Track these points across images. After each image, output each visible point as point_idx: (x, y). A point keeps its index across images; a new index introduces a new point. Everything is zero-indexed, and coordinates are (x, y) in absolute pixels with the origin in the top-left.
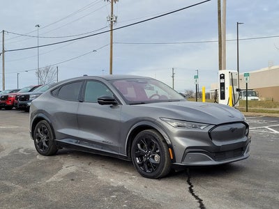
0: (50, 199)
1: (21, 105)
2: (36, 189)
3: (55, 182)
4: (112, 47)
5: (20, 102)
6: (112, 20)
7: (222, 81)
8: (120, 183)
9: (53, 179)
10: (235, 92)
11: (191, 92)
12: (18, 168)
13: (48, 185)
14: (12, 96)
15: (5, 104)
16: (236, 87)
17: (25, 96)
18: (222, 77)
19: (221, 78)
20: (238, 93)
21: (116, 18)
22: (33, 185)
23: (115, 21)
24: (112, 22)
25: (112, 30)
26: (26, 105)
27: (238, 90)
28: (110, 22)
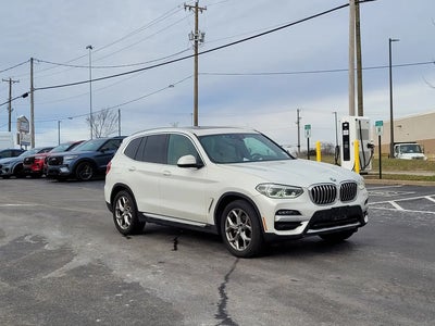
0: (38, 298)
1: (51, 171)
2: (25, 287)
3: (54, 279)
4: (196, 79)
5: (51, 167)
6: (197, 38)
7: (346, 132)
8: (137, 279)
9: (53, 274)
10: (366, 149)
11: (330, 146)
12: (14, 261)
13: (43, 282)
14: (41, 157)
15: (30, 169)
16: (365, 143)
17: (56, 158)
18: (346, 127)
19: (344, 128)
20: (370, 150)
21: (203, 35)
22: (24, 282)
23: (201, 41)
24: (196, 42)
25: (196, 55)
26: (58, 171)
27: (369, 146)
28: (193, 42)
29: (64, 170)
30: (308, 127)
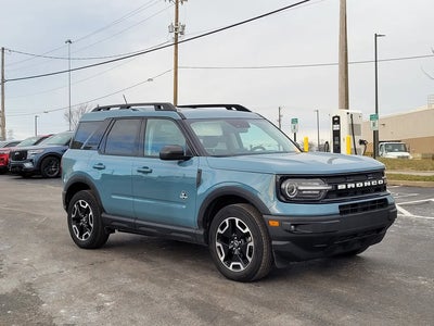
1: (14, 167)
5: (13, 162)
6: (177, 30)
7: (336, 127)
10: (358, 146)
16: (357, 138)
17: (20, 152)
18: (336, 121)
19: (334, 122)
20: (363, 146)
21: (183, 27)
23: (182, 33)
24: (176, 34)
25: (176, 44)
26: (21, 167)
27: (362, 142)
28: (173, 35)
29: (28, 165)
30: (295, 121)
